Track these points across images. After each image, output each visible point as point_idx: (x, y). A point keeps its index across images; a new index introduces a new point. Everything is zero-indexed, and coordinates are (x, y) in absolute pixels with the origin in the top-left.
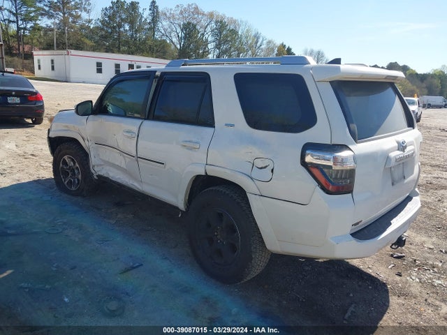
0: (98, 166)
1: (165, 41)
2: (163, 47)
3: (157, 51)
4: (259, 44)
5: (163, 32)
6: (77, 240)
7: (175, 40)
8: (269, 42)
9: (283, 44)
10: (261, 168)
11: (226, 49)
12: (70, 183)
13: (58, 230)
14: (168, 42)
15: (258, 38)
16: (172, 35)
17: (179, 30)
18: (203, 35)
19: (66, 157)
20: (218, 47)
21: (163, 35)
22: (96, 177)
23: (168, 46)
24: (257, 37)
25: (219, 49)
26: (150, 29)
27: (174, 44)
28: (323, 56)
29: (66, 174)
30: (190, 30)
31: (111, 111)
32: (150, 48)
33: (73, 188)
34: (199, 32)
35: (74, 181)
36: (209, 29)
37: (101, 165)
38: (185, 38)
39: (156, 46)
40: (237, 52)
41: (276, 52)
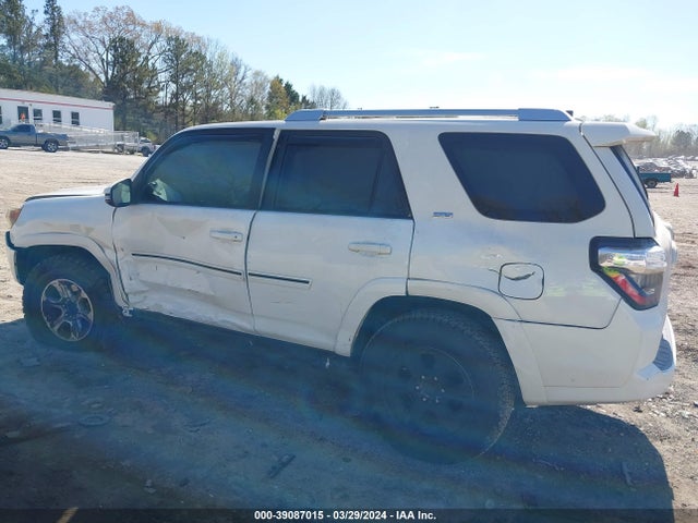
0: (135, 293)
1: (77, 67)
2: (76, 77)
3: (64, 85)
4: (240, 77)
5: (73, 51)
6: (150, 431)
7: (94, 66)
8: (257, 74)
9: (278, 77)
10: (517, 279)
11: (188, 83)
12: (66, 329)
13: (102, 419)
14: (83, 68)
15: (238, 68)
16: (90, 57)
17: (102, 50)
18: (146, 59)
19: (55, 283)
20: (175, 79)
21: (74, 56)
22: (127, 314)
23: (84, 76)
24: (235, 65)
25: (176, 82)
26: (47, 46)
27: (94, 72)
28: (338, 98)
29: (54, 313)
30: (123, 51)
31: (163, 197)
32: (50, 78)
33: (74, 338)
34: (140, 55)
35: (75, 324)
36: (154, 50)
37: (143, 292)
38: (114, 64)
39: (62, 75)
40: (204, 89)
41: (268, 89)
